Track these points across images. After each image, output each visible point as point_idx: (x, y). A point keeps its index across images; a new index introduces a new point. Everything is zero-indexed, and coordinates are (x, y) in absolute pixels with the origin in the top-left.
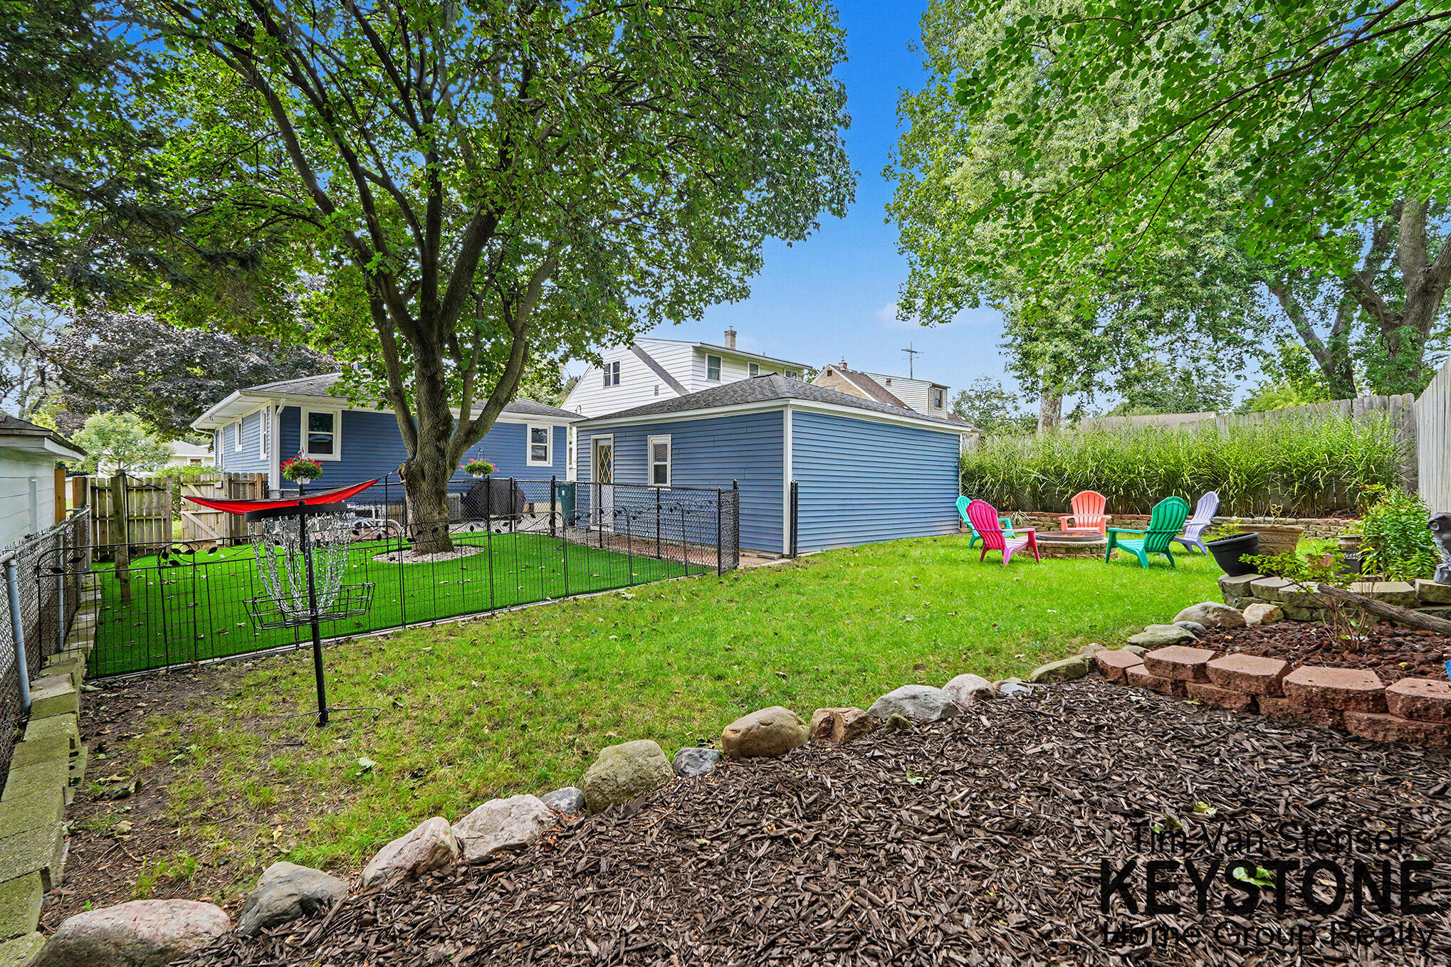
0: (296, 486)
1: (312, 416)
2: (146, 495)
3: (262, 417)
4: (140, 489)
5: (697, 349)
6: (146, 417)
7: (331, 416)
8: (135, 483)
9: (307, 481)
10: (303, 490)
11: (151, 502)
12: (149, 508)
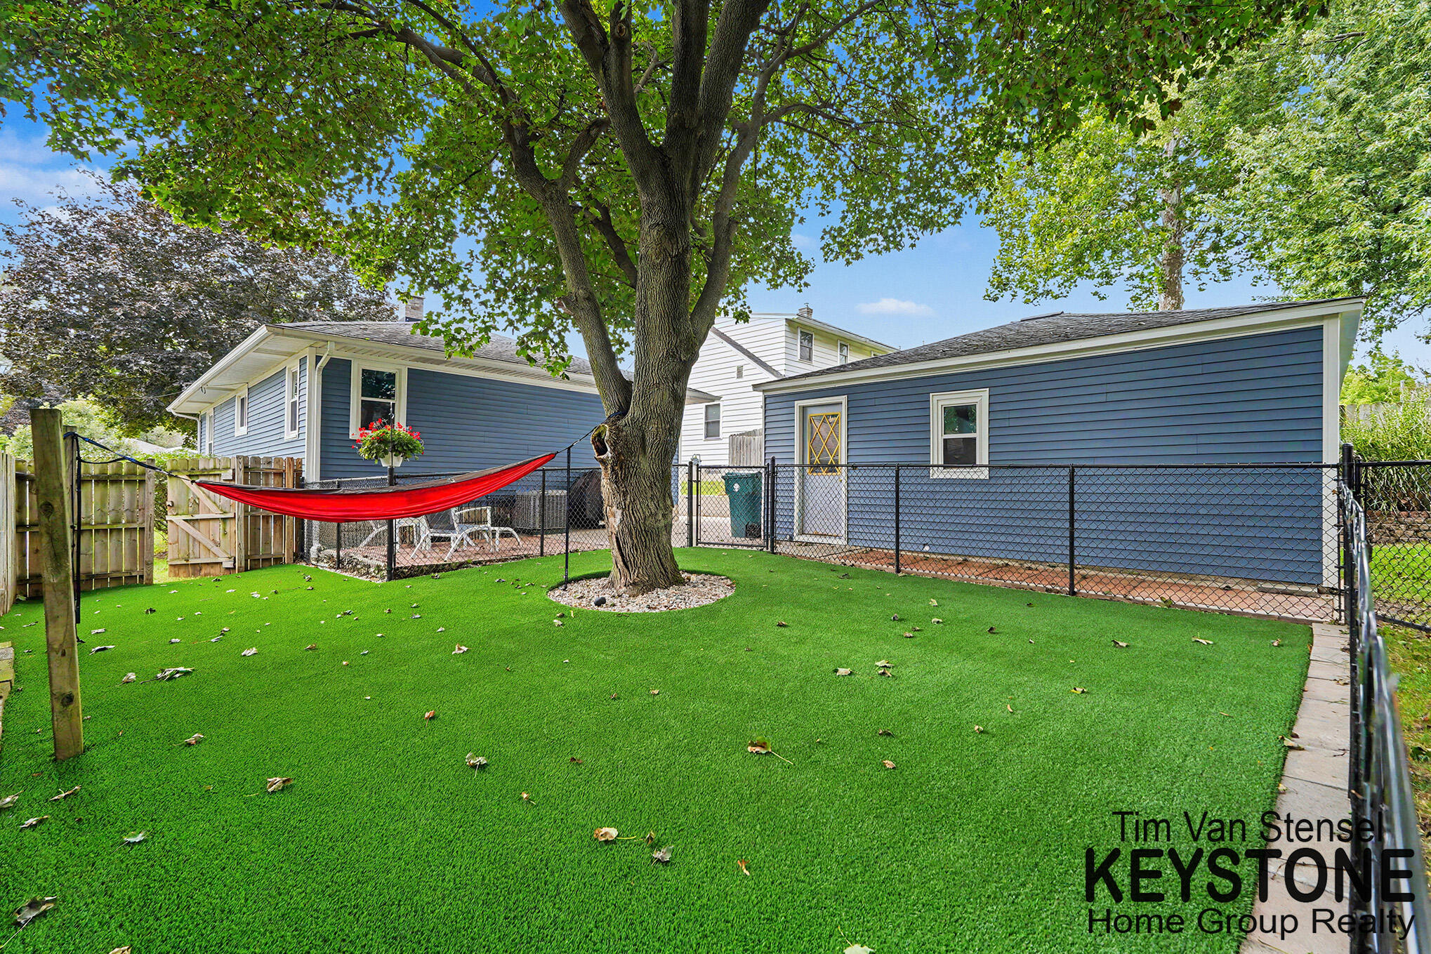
0: (379, 470)
1: (367, 374)
2: (111, 490)
3: (288, 377)
4: (101, 480)
5: (789, 322)
6: (104, 401)
7: (391, 378)
8: (94, 470)
9: (398, 462)
10: (393, 476)
11: (119, 501)
12: (117, 511)
